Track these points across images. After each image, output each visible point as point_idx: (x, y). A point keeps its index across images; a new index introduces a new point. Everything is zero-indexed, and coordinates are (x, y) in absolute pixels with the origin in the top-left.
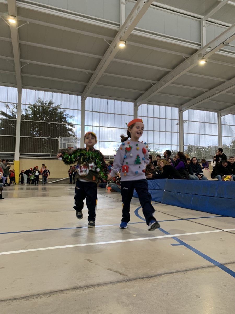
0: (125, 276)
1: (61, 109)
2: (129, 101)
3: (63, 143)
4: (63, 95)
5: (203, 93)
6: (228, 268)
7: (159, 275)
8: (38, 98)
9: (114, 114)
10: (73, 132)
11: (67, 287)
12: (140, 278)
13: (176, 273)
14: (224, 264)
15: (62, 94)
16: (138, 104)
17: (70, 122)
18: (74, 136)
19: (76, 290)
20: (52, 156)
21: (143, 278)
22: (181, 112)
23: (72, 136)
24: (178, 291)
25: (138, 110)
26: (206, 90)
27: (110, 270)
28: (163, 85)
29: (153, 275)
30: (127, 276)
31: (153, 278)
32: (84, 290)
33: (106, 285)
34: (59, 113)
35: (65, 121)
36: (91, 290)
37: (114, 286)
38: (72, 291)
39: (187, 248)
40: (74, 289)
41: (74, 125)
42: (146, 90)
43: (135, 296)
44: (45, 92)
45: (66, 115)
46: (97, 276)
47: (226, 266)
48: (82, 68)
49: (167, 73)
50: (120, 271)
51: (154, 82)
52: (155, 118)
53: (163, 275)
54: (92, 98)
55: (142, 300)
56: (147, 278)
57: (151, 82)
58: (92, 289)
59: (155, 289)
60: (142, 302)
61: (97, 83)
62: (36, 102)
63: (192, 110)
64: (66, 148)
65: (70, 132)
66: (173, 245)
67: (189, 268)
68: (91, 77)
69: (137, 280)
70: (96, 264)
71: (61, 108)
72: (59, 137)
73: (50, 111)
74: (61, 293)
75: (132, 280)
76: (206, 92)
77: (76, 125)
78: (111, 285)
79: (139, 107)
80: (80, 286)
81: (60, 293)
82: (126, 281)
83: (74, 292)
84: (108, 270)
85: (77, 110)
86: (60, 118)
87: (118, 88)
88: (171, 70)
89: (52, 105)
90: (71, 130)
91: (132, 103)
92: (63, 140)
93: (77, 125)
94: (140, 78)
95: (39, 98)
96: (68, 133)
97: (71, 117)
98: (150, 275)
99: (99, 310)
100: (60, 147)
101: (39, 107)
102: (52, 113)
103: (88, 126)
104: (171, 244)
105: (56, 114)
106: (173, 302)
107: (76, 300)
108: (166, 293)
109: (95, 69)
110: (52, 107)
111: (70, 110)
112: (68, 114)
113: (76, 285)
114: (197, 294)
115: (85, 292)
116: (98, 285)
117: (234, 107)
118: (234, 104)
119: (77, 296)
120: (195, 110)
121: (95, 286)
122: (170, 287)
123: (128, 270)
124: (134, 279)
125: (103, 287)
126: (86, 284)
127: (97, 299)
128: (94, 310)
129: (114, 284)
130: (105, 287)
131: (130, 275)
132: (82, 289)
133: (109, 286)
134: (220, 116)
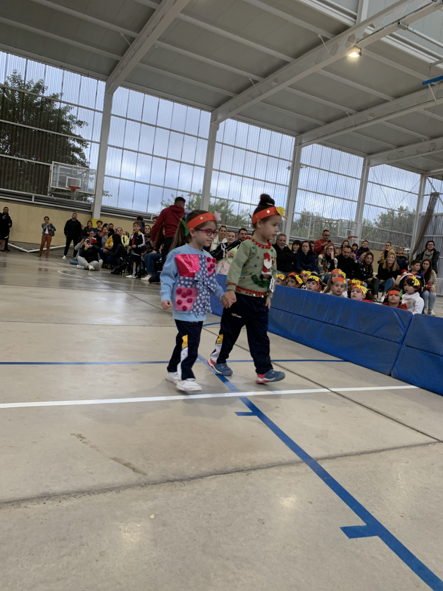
0: (141, 475)
1: (62, 104)
2: (202, 109)
3: (61, 175)
4: (68, 73)
5: (344, 116)
6: (322, 468)
7: (202, 476)
8: (12, 71)
9: (171, 130)
10: (83, 156)
11: (29, 492)
12: (168, 481)
13: (233, 474)
14: (318, 459)
15: (65, 71)
16: (220, 117)
17: (77, 134)
18: (83, 164)
19: (45, 501)
20: (35, 198)
21: (173, 481)
22: (298, 145)
23: (79, 162)
24: (230, 510)
25: (218, 129)
26: (351, 111)
27: (115, 461)
28: (272, 88)
29: (192, 476)
30: (145, 474)
31: (192, 481)
32: (60, 502)
33: (104, 492)
34: (55, 111)
35: (68, 130)
36: (73, 501)
37: (119, 495)
38: (37, 503)
39: (262, 422)
40: (42, 497)
41: (85, 141)
42: (239, 92)
43: (152, 517)
44: (29, 60)
45: (71, 117)
46: (89, 473)
47: (319, 463)
48: (113, 22)
49: (285, 63)
50: (134, 463)
51: (256, 78)
52: (249, 150)
53: (211, 477)
54: (128, 90)
55: (164, 525)
56: (181, 480)
57: (252, 77)
58: (77, 501)
59: (191, 503)
60: (163, 530)
61: (142, 61)
62: (7, 79)
63: (320, 146)
64: (65, 187)
65: (77, 156)
66: (239, 414)
67: (258, 464)
68: (129, 46)
69: (161, 484)
70: (91, 447)
71: (61, 102)
72: (53, 162)
73: (38, 104)
74: (15, 506)
75: (152, 484)
76: (351, 114)
77: (90, 143)
78: (113, 492)
79: (222, 125)
80: (55, 493)
81: (13, 505)
82: (142, 486)
83: (42, 505)
84: (112, 461)
85: (95, 110)
86: (59, 121)
87: (182, 77)
88: (293, 59)
89: (43, 92)
90: (78, 151)
91: (207, 113)
92: (61, 168)
93: (92, 142)
94: (228, 64)
95: (15, 73)
96: (73, 156)
97: (80, 123)
98: (188, 474)
99: (82, 545)
100: (53, 183)
101: (13, 91)
102: (42, 109)
103: (114, 147)
104: (236, 413)
105: (50, 113)
106: (217, 532)
107: (42, 523)
108: (210, 512)
109: (139, 29)
110: (43, 97)
111: (79, 108)
112: (76, 116)
113: (47, 490)
114: (261, 518)
115: (63, 505)
116: (90, 492)
117: (395, 151)
118: (396, 147)
119: (45, 514)
120: (326, 147)
121: (83, 493)
122: (217, 502)
123: (149, 462)
124: (158, 482)
125: (98, 497)
126: (66, 489)
127: (82, 521)
128: (73, 545)
129: (119, 491)
130: (101, 496)
131: (150, 474)
132: (56, 499)
133: (109, 494)
134: (367, 166)
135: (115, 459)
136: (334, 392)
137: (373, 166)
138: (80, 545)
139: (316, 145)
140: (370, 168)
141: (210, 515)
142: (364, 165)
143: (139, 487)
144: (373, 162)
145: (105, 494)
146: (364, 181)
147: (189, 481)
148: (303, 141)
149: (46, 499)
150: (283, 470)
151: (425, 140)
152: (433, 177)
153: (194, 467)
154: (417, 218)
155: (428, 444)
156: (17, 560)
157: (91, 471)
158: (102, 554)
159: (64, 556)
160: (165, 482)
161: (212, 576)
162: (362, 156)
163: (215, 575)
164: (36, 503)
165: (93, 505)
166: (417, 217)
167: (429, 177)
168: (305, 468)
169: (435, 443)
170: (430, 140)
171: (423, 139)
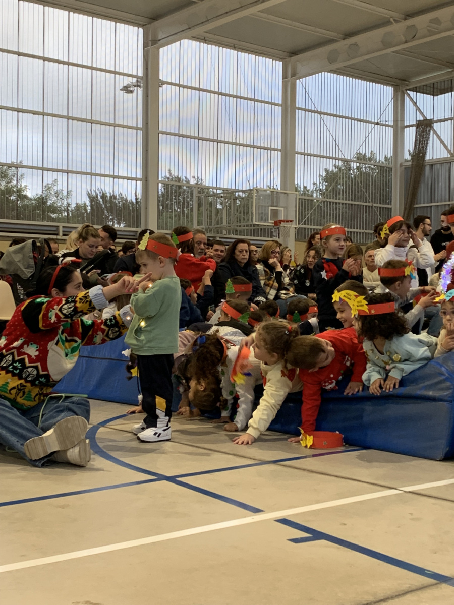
22: (152, 45)
63: (194, 42)
66: (295, 541)
67: (382, 595)
104: (289, 540)
117: (342, 45)
118: (342, 36)
120: (206, 45)
134: (290, 77)
136: (410, 492)
137: (302, 77)
139: (186, 41)
140: (297, 81)
142: (285, 76)
144: (300, 68)
146: (289, 107)
148: (161, 36)
152: (416, 90)
154: (396, 174)
162: (280, 59)
166: (396, 170)
167: (410, 90)
170: (405, 19)
171: (392, 20)
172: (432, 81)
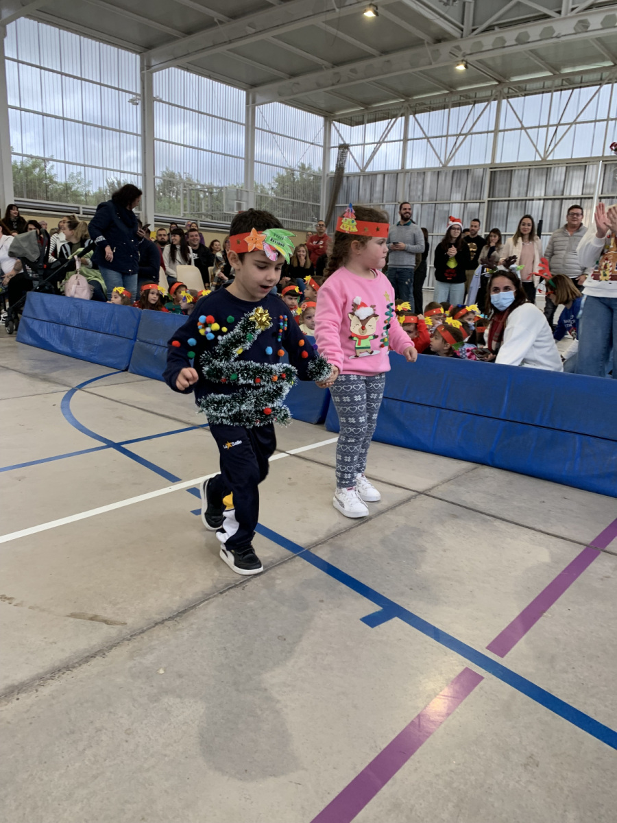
0: (120, 627)
6: (318, 557)
7: (193, 606)
12: (156, 624)
13: (227, 593)
14: (309, 547)
19: (16, 696)
21: (163, 622)
22: (147, 70)
24: (243, 636)
26: (221, 17)
27: (75, 618)
29: (181, 609)
30: (123, 624)
31: (185, 615)
32: (37, 691)
33: (87, 662)
36: (54, 685)
37: (106, 659)
38: (8, 702)
40: (9, 693)
43: (162, 671)
46: (51, 643)
47: (313, 552)
50: (102, 614)
55: (180, 676)
56: (171, 618)
58: (58, 683)
59: (197, 642)
60: (182, 682)
63: (180, 70)
69: (150, 630)
70: (30, 608)
75: (140, 633)
76: (221, 22)
78: (97, 657)
80: (24, 682)
82: (129, 640)
83: (16, 702)
84: (72, 619)
98: (175, 608)
99: (98, 730)
104: (192, 512)
106: (241, 665)
107: (31, 723)
108: (223, 646)
113: (9, 682)
114: (280, 634)
115: (44, 694)
116: (67, 667)
117: (288, 82)
118: (288, 76)
119: (28, 711)
120: (188, 73)
121: (59, 671)
122: (225, 631)
123: (119, 606)
124: (145, 628)
125: (82, 670)
126: (36, 673)
127: (82, 704)
128: (88, 734)
129: (104, 654)
130: (85, 666)
131: (130, 621)
132: (30, 689)
133: (93, 662)
134: (251, 104)
135: (73, 615)
136: (294, 455)
137: (260, 104)
138: (96, 732)
139: (173, 68)
140: (256, 107)
141: (225, 649)
142: (247, 103)
143: (127, 642)
144: (259, 98)
145: (89, 663)
146: (250, 127)
147: (181, 616)
148: (153, 62)
149: (16, 693)
150: (278, 571)
151: (326, 67)
152: (339, 121)
153: (178, 598)
154: (324, 182)
155: (409, 500)
156: (31, 775)
157: (51, 640)
158: (128, 732)
159: (84, 750)
160: (154, 627)
161: (259, 713)
162: (244, 89)
163: (262, 710)
164: (6, 703)
165: (81, 681)
166: (324, 178)
167: (335, 120)
168: (300, 563)
169: (415, 496)
170: (333, 67)
171: (323, 66)
172: (350, 116)
